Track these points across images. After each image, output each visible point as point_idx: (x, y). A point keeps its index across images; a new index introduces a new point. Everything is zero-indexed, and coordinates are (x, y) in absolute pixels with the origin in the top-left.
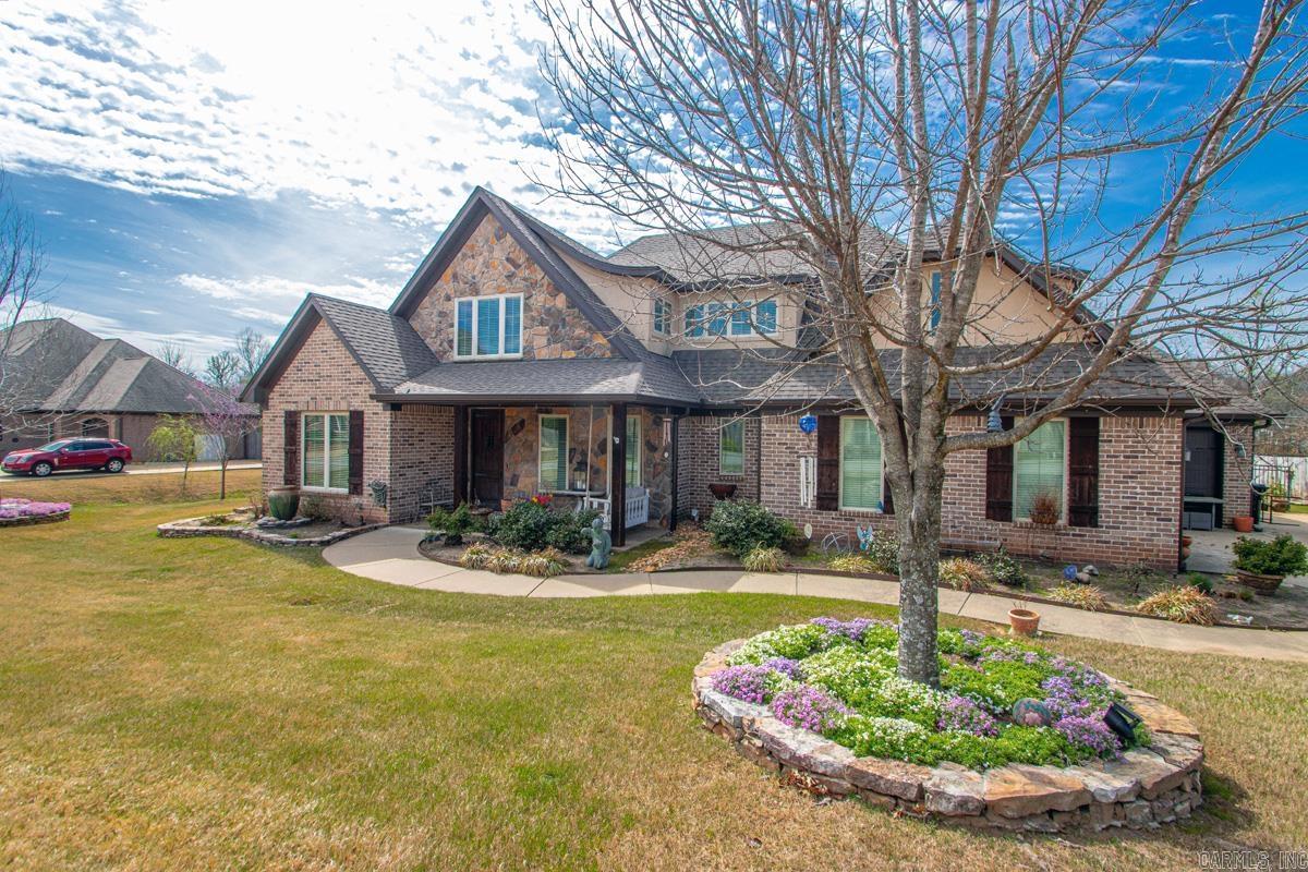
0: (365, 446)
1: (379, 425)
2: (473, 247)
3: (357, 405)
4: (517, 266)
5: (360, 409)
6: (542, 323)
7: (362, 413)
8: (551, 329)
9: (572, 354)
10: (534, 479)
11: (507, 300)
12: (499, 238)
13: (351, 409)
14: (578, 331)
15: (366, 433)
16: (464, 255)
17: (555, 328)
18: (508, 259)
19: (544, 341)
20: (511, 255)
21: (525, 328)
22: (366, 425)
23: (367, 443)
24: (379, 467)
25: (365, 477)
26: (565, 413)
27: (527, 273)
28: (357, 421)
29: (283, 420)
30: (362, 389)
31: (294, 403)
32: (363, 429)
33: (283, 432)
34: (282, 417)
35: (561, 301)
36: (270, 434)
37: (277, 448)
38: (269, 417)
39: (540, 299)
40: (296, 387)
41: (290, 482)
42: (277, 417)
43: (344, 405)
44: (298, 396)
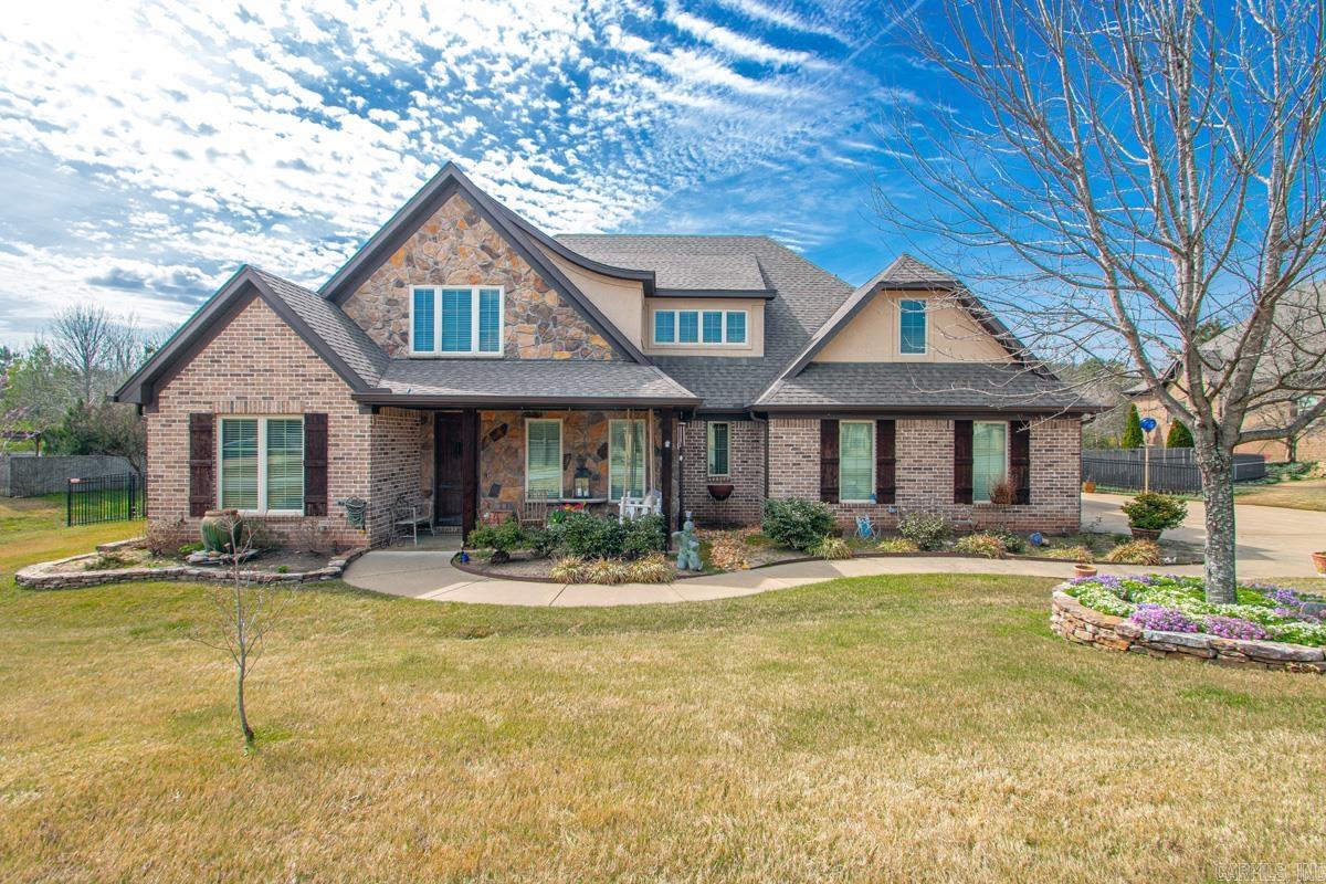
0: (329, 457)
1: (351, 431)
3: (315, 406)
4: (496, 257)
5: (321, 411)
6: (528, 320)
7: (325, 416)
8: (539, 327)
9: (566, 355)
10: (521, 488)
11: (482, 294)
12: (471, 223)
13: (307, 411)
14: (573, 331)
15: (332, 441)
16: (423, 237)
17: (543, 327)
18: (482, 247)
19: (532, 339)
20: (487, 243)
21: (506, 325)
22: (331, 431)
23: (332, 453)
24: (353, 480)
25: (331, 493)
26: (559, 417)
27: (508, 265)
28: (317, 426)
29: (186, 426)
30: (324, 388)
31: (204, 403)
32: (327, 435)
33: (186, 440)
34: (185, 421)
35: (551, 298)
36: (163, 444)
37: (175, 462)
38: (159, 421)
39: (526, 294)
40: (210, 383)
41: (199, 506)
42: (174, 421)
43: (295, 407)
44: (214, 394)
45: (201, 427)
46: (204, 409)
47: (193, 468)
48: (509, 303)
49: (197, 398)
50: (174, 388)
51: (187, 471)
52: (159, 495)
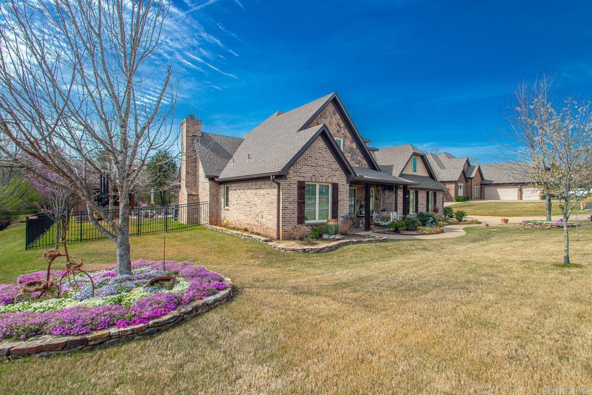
0: (339, 199)
1: (344, 190)
2: (325, 114)
3: (335, 180)
4: (341, 128)
5: (336, 182)
6: (349, 153)
7: (337, 184)
12: (335, 114)
13: (333, 182)
14: (359, 158)
15: (339, 193)
16: (321, 116)
17: (352, 155)
18: (338, 124)
19: (349, 159)
22: (339, 190)
23: (340, 198)
24: (345, 209)
25: (339, 213)
26: (355, 187)
27: (343, 132)
28: (335, 187)
29: (296, 186)
30: (337, 173)
31: (302, 177)
32: (338, 191)
33: (296, 192)
34: (296, 184)
35: (354, 145)
36: (288, 193)
37: (292, 201)
38: (287, 183)
39: (348, 143)
40: (304, 169)
41: (301, 219)
42: (292, 184)
43: (330, 180)
44: (305, 173)
45: (301, 186)
46: (302, 179)
47: (299, 203)
48: (344, 145)
49: (300, 174)
50: (292, 170)
51: (296, 205)
52: (286, 216)
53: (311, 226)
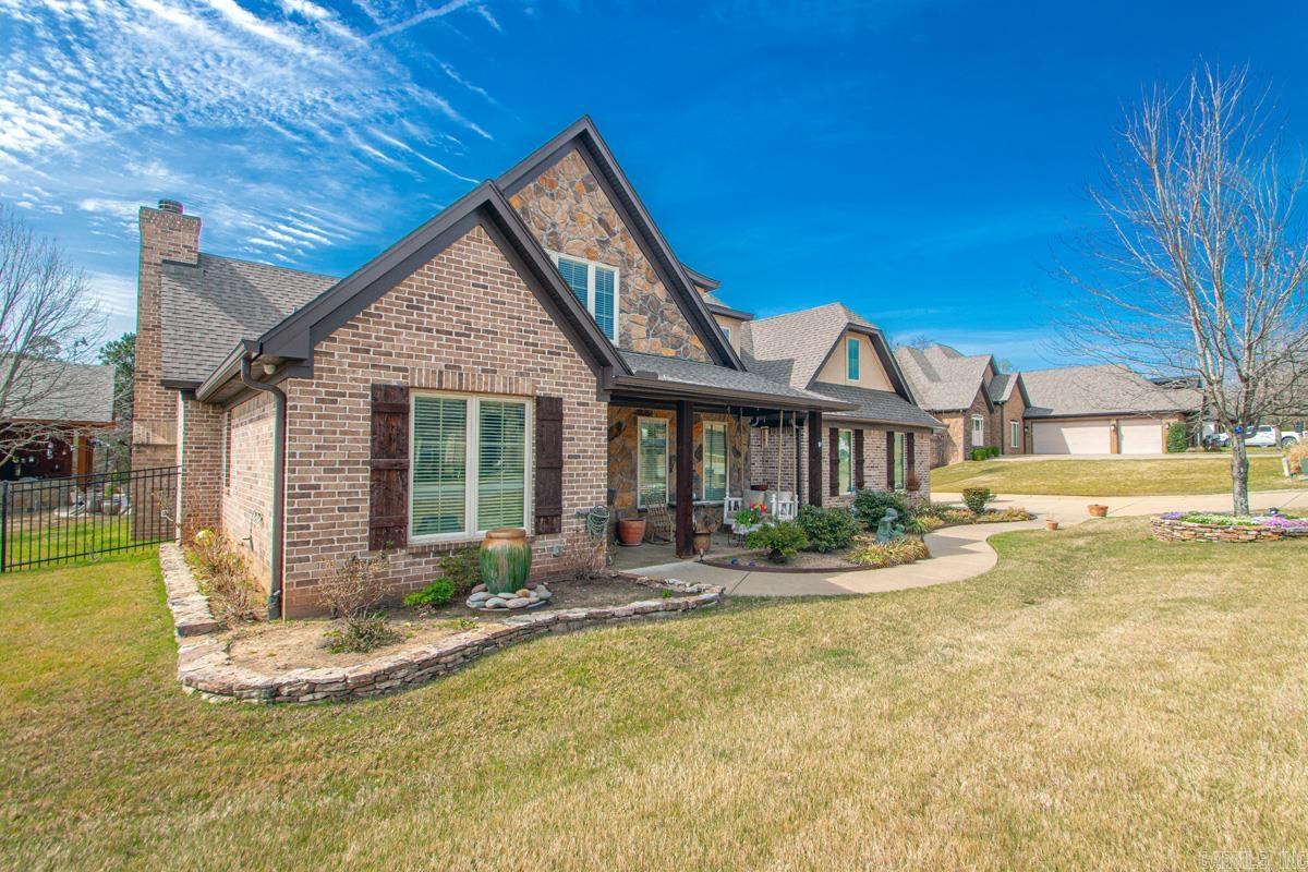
0: (565, 454)
1: (586, 421)
2: (552, 185)
3: (548, 387)
4: (612, 234)
5: (555, 394)
6: (642, 312)
7: (559, 401)
8: (650, 319)
9: (672, 352)
10: (633, 493)
11: (599, 273)
12: (590, 189)
13: (540, 393)
14: (676, 329)
15: (566, 433)
16: (539, 190)
17: (652, 320)
18: (600, 220)
19: (642, 331)
20: (604, 217)
21: (621, 311)
22: (566, 421)
23: (568, 449)
24: (586, 487)
25: (565, 503)
26: (665, 416)
27: (622, 246)
28: (550, 412)
29: (364, 405)
30: (559, 363)
31: (395, 369)
32: (561, 427)
33: (364, 427)
34: (365, 396)
35: (660, 291)
36: (320, 432)
37: (341, 463)
38: (314, 392)
39: (638, 281)
40: (405, 341)
41: (387, 531)
42: (343, 395)
43: (525, 386)
44: (411, 357)
45: (389, 407)
46: (395, 380)
47: (376, 470)
48: (624, 287)
49: (382, 360)
50: (343, 341)
51: (364, 478)
52: (312, 519)
53: (438, 553)
